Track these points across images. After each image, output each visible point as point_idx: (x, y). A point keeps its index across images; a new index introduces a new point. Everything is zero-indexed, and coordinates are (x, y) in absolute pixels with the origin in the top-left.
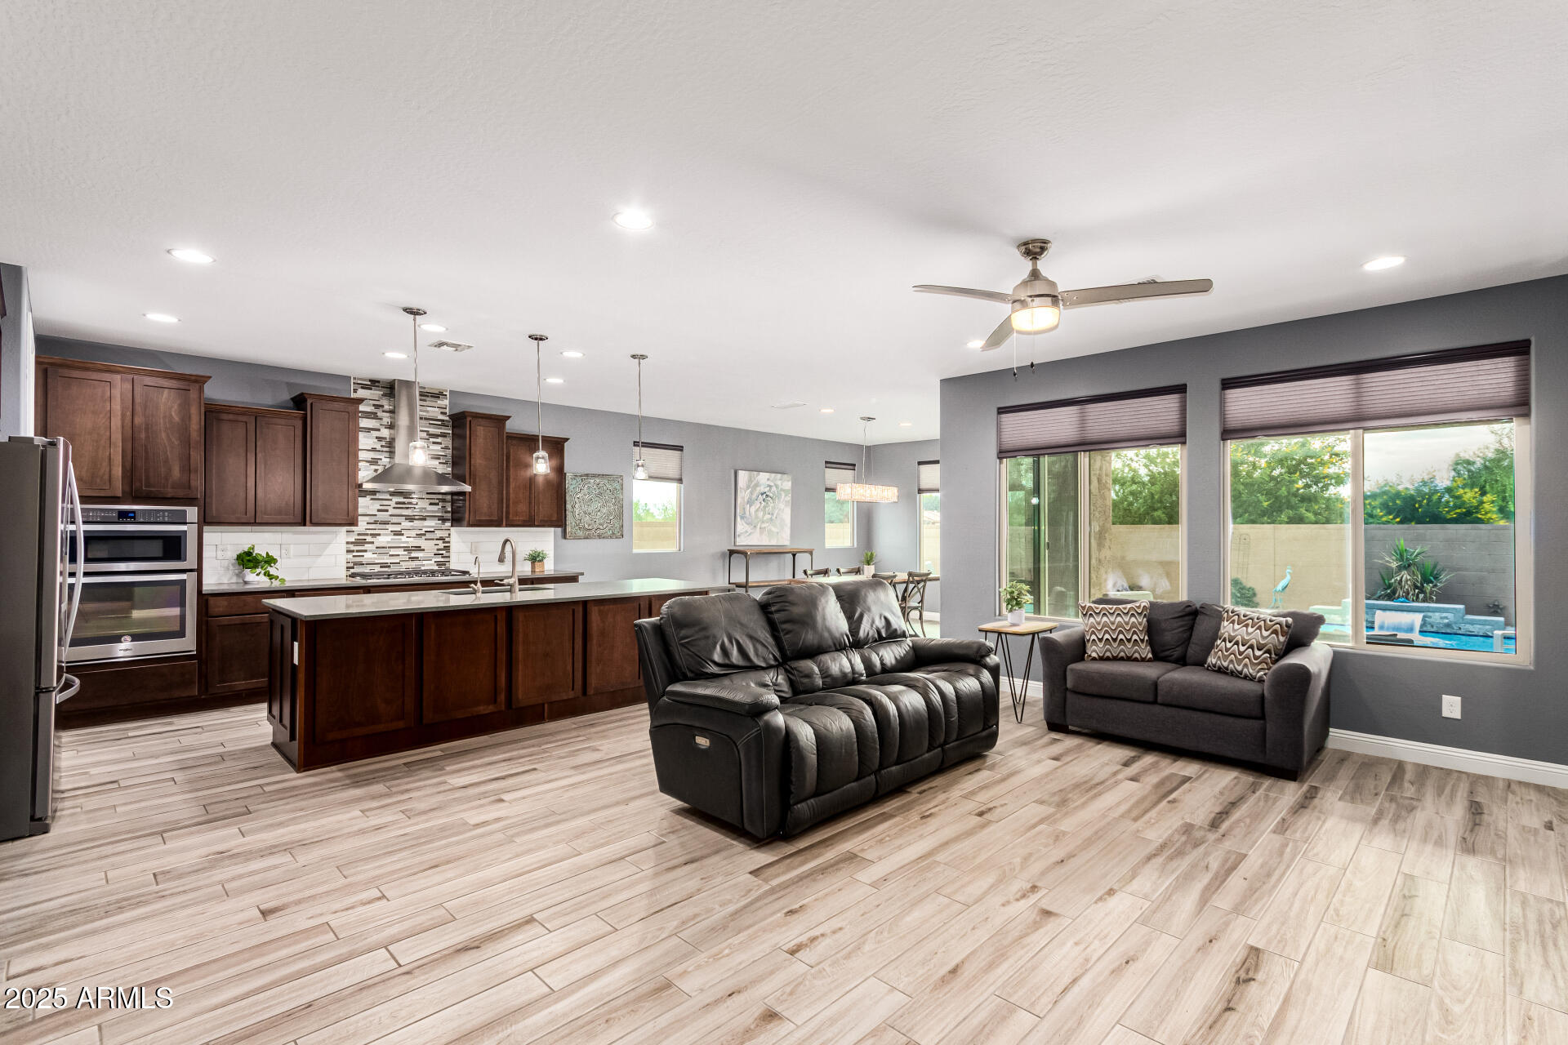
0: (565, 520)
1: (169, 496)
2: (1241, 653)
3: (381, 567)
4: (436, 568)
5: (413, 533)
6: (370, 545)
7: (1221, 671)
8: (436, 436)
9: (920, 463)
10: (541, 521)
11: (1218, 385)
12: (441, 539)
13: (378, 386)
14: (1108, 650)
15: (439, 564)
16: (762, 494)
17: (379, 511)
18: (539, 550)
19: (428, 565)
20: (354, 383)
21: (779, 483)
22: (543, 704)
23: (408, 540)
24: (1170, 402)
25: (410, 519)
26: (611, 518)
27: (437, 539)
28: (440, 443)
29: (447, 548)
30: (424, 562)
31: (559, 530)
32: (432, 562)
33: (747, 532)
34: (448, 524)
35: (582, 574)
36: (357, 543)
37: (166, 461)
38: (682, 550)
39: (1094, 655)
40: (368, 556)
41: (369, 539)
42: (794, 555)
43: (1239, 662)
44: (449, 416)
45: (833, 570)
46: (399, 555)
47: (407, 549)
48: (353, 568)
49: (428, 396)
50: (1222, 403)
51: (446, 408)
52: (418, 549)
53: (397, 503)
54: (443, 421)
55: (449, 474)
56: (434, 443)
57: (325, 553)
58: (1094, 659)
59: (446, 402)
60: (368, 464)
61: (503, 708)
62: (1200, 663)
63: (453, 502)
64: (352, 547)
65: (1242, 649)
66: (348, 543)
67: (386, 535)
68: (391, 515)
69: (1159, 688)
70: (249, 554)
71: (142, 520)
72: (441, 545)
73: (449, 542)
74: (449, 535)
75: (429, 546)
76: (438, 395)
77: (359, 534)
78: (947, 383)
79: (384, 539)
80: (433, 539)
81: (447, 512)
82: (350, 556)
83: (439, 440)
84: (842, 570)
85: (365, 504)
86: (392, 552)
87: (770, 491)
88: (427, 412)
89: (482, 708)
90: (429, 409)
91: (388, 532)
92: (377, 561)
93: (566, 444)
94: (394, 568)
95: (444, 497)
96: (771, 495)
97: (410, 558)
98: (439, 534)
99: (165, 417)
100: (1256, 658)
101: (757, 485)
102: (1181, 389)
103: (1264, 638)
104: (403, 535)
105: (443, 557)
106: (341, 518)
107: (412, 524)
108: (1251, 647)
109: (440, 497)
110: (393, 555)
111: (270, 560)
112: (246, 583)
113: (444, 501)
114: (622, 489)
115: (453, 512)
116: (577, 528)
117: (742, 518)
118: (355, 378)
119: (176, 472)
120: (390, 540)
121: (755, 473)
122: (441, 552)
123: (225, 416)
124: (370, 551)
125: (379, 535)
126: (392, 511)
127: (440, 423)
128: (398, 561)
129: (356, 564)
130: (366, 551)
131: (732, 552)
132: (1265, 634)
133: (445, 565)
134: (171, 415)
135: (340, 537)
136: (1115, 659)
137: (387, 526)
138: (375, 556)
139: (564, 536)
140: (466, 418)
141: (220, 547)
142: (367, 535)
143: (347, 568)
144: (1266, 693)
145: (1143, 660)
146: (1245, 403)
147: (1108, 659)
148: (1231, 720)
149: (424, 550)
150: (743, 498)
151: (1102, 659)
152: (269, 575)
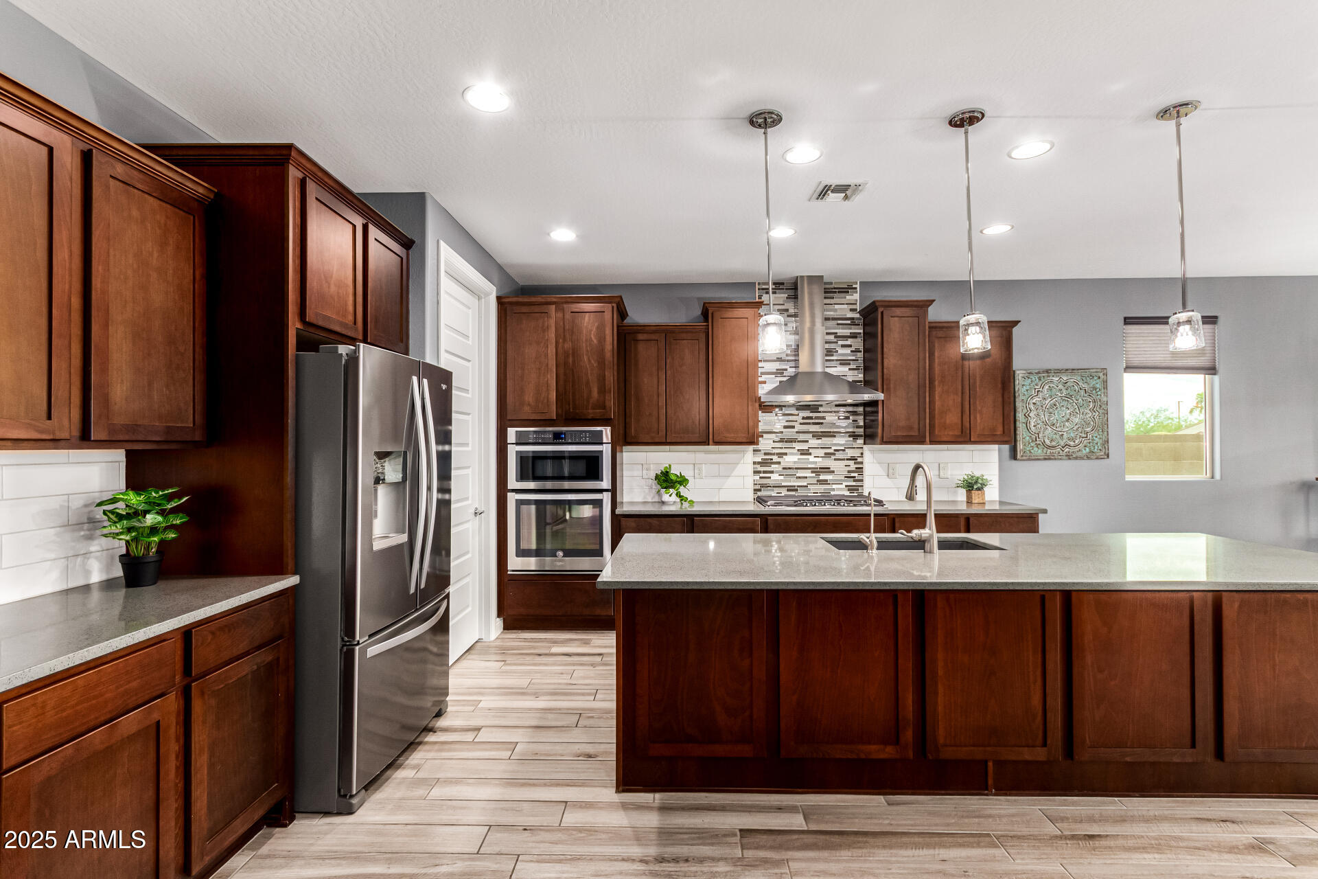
0: (1015, 434)
1: (590, 417)
3: (788, 490)
4: (847, 493)
5: (821, 452)
6: (777, 466)
8: (845, 337)
10: (979, 436)
12: (853, 459)
13: (783, 289)
15: (850, 488)
17: (785, 427)
18: (977, 474)
19: (838, 489)
20: (759, 289)
22: (986, 762)
23: (815, 460)
25: (817, 435)
26: (1089, 429)
27: (847, 459)
28: (850, 346)
29: (860, 470)
30: (834, 486)
31: (1006, 448)
32: (843, 486)
34: (860, 441)
35: (1045, 511)
36: (764, 463)
37: (588, 383)
38: (1218, 476)
40: (775, 477)
41: (775, 458)
44: (859, 312)
46: (806, 477)
47: (814, 470)
48: (760, 490)
49: (835, 292)
51: (856, 304)
52: (827, 470)
53: (803, 418)
54: (853, 319)
55: (860, 381)
56: (843, 346)
57: (733, 475)
59: (856, 296)
60: (773, 376)
61: (911, 754)
63: (865, 414)
64: (759, 468)
66: (754, 463)
67: (792, 454)
68: (797, 432)
70: (666, 474)
71: (570, 441)
72: (853, 466)
73: (862, 463)
74: (862, 454)
75: (840, 467)
76: (847, 289)
77: (765, 454)
79: (791, 459)
80: (844, 460)
81: (858, 427)
82: (757, 477)
83: (849, 342)
85: (767, 421)
86: (800, 474)
88: (836, 310)
89: (873, 747)
90: (836, 306)
91: (795, 451)
92: (783, 484)
93: (1015, 330)
94: (801, 492)
95: (855, 409)
97: (818, 481)
98: (850, 453)
99: (586, 340)
104: (810, 454)
105: (854, 481)
106: (742, 437)
107: (819, 441)
109: (851, 409)
110: (800, 478)
111: (683, 481)
112: (663, 503)
113: (855, 413)
114: (1106, 388)
115: (865, 427)
116: (1032, 444)
118: (759, 284)
119: (595, 394)
120: (796, 460)
122: (853, 475)
123: (640, 337)
124: (777, 472)
125: (786, 454)
126: (798, 427)
127: (849, 322)
128: (805, 484)
129: (763, 486)
130: (772, 472)
133: (858, 490)
134: (591, 338)
135: (747, 458)
137: (794, 445)
138: (782, 477)
139: (1014, 455)
140: (877, 310)
141: (645, 466)
142: (774, 454)
143: (755, 490)
149: (833, 472)
152: (680, 496)
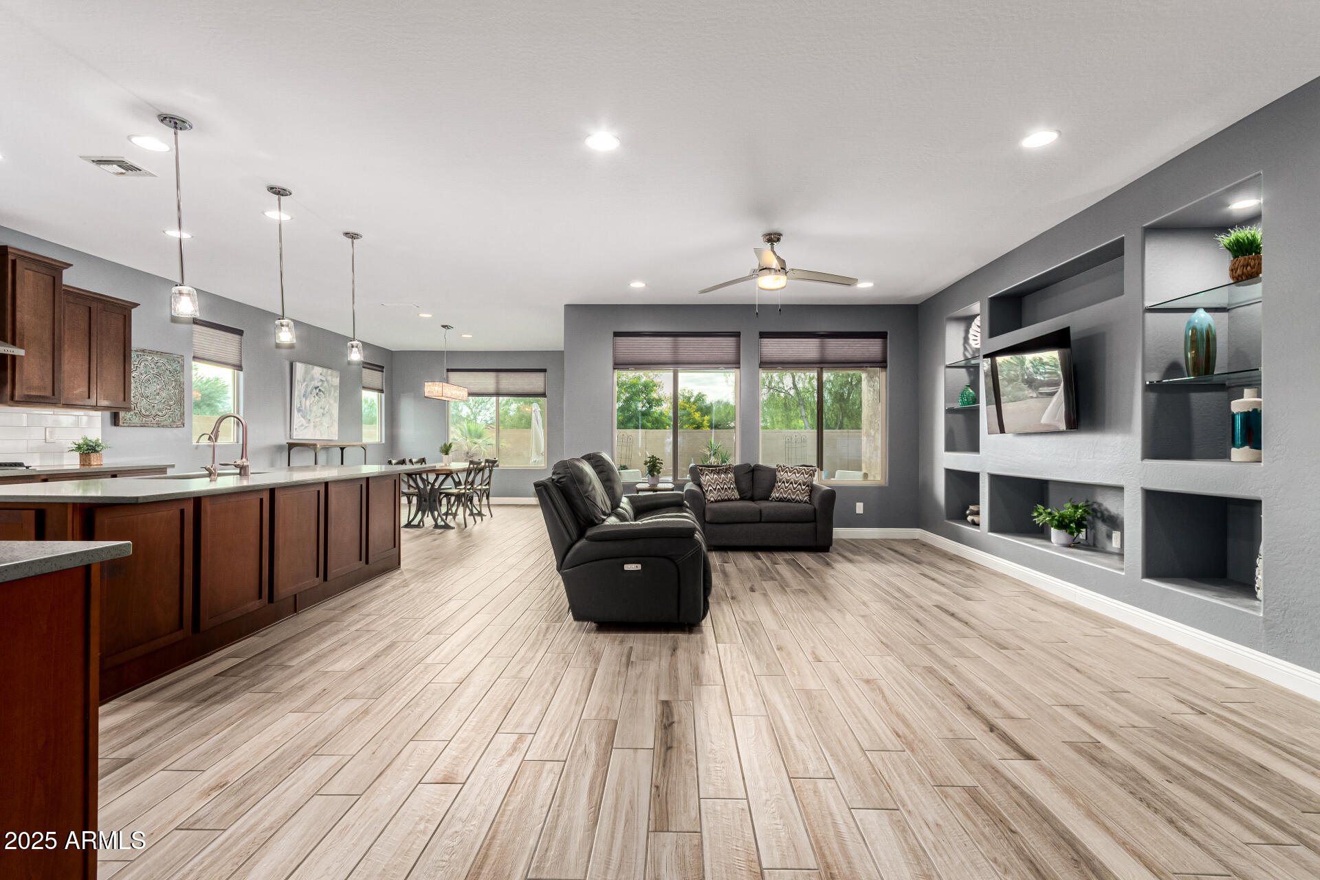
2: (794, 489)
7: (781, 500)
9: (448, 370)
11: (757, 335)
14: (719, 495)
16: (316, 388)
21: (329, 378)
24: (730, 342)
26: (171, 403)
33: (302, 425)
39: (712, 499)
42: (342, 449)
43: (794, 493)
45: (407, 461)
50: (760, 346)
58: (712, 502)
62: (766, 498)
65: (795, 486)
69: (763, 512)
78: (569, 308)
84: (414, 460)
87: (322, 385)
93: (133, 311)
96: (323, 390)
100: (803, 490)
101: (312, 379)
102: (737, 335)
103: (805, 478)
108: (800, 484)
114: (182, 370)
116: (132, 413)
117: (299, 410)
121: (311, 366)
131: (291, 446)
132: (806, 476)
136: (723, 500)
139: (115, 422)
140: (7, 255)
144: (817, 508)
145: (736, 500)
146: (774, 348)
147: (719, 501)
148: (800, 525)
150: (300, 391)
151: (716, 501)
